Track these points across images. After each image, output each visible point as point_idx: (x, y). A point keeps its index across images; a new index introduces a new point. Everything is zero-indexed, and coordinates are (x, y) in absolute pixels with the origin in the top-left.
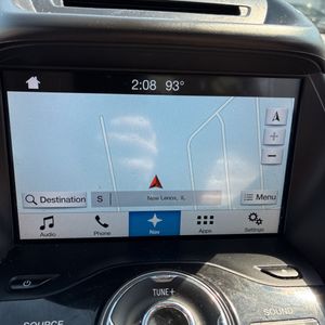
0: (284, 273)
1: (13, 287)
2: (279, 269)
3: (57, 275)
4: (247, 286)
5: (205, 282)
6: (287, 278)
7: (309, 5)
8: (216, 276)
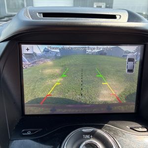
0: (140, 129)
1: (23, 134)
2: (138, 128)
3: (41, 129)
4: (124, 134)
5: (106, 132)
6: (142, 132)
7: (144, 13)
8: (110, 130)
